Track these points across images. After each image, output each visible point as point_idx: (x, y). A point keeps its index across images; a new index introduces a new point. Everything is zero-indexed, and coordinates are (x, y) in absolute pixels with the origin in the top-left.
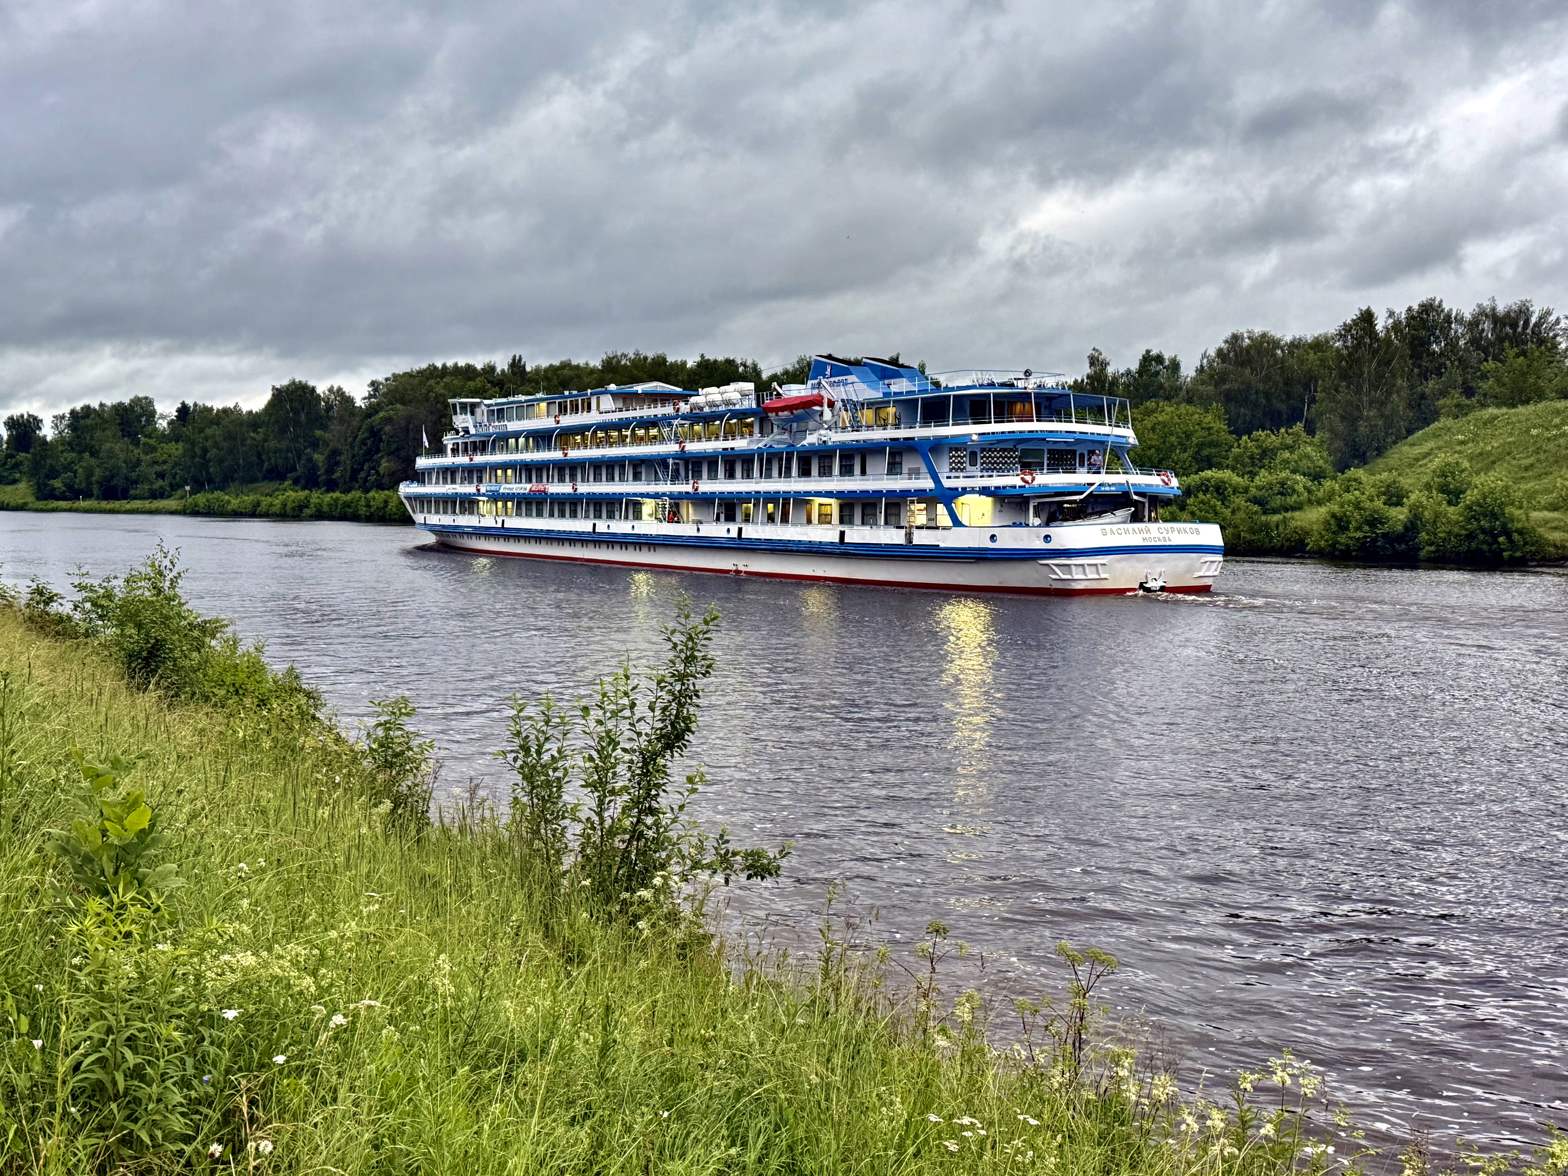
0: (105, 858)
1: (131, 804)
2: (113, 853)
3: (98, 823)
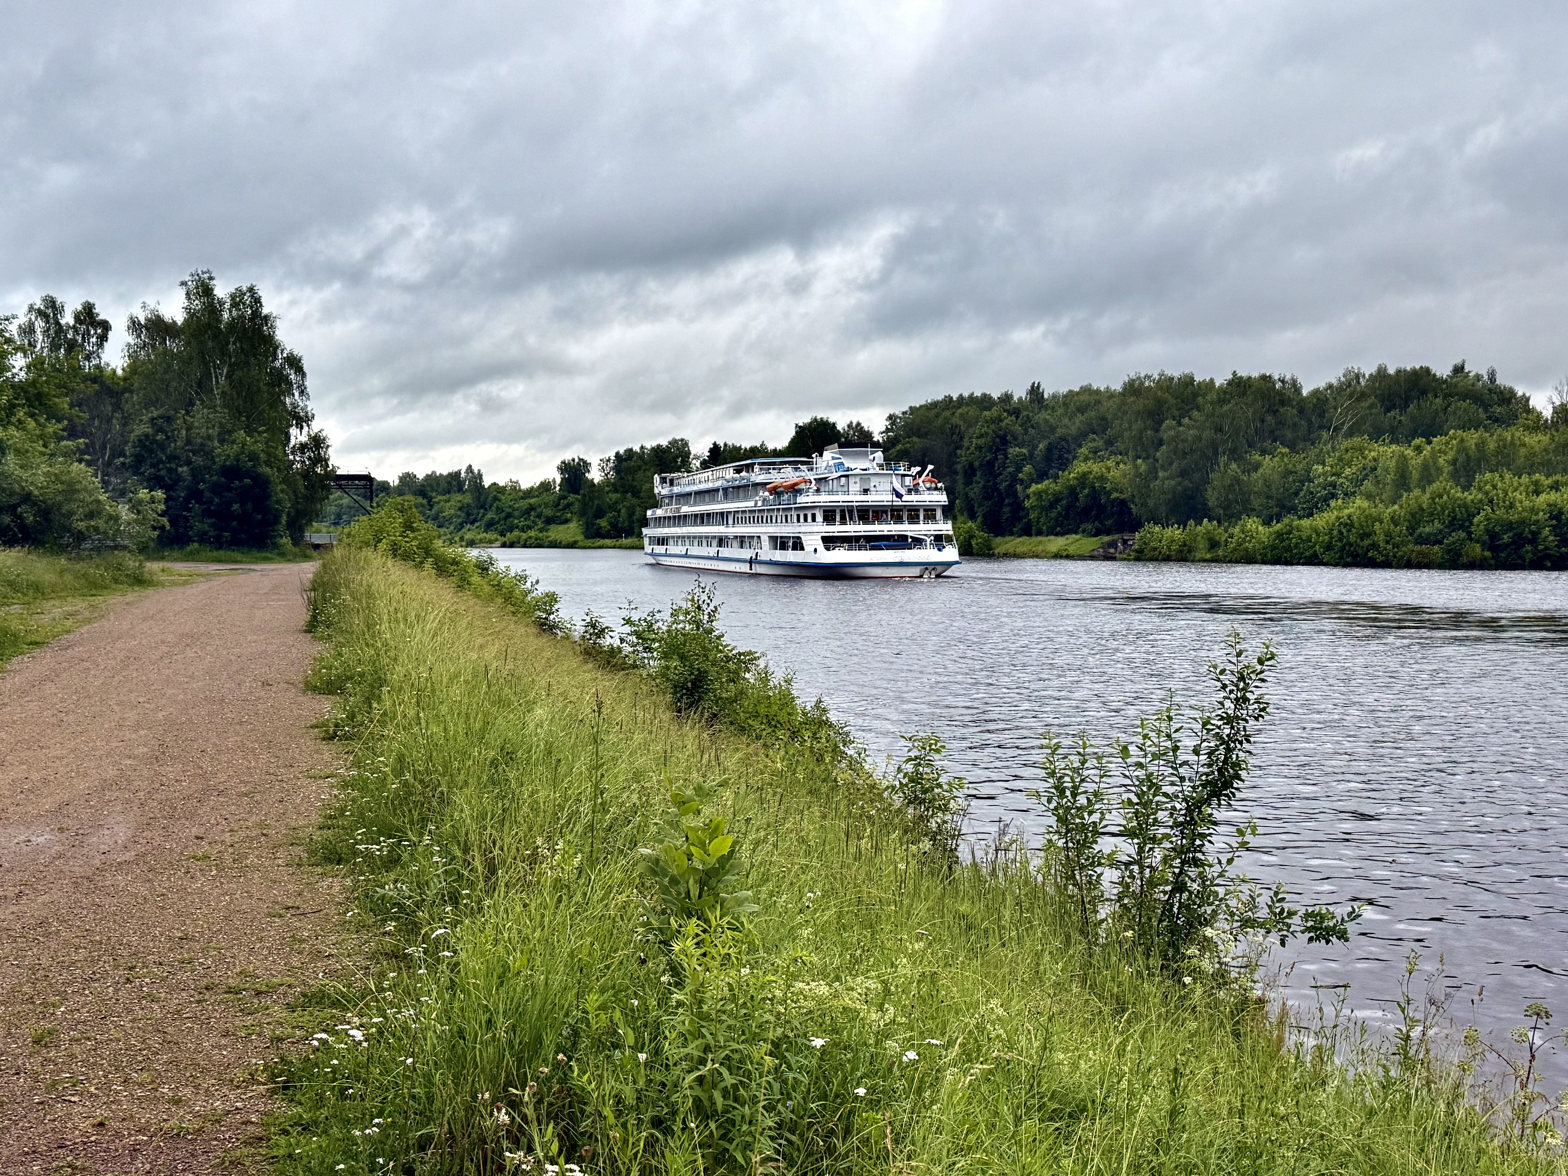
0: (691, 881)
1: (713, 830)
2: (697, 877)
3: (684, 848)
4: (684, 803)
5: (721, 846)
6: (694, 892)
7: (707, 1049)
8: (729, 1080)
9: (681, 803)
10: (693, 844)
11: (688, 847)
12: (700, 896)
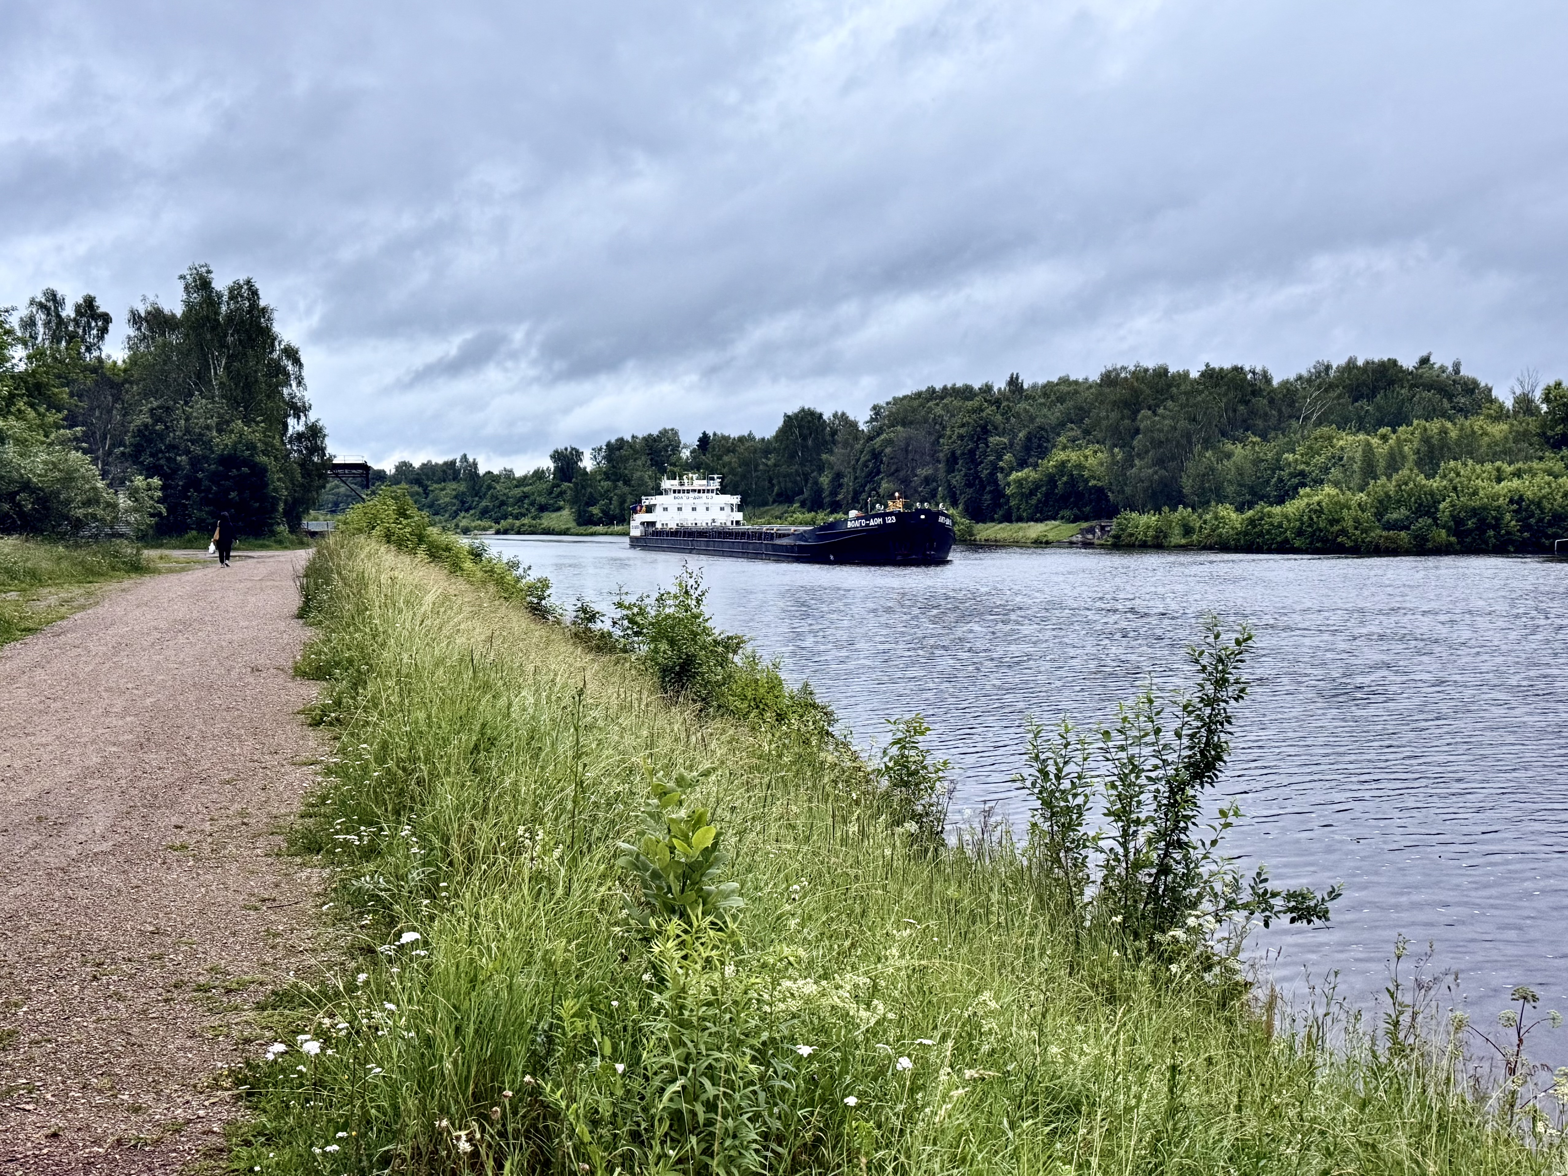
0: (672, 875)
1: (696, 822)
2: (680, 871)
3: (666, 841)
4: (665, 794)
5: (704, 837)
6: (676, 888)
7: (687, 1058)
8: (711, 1090)
9: (663, 794)
10: (675, 837)
11: (670, 840)
12: (682, 891)
